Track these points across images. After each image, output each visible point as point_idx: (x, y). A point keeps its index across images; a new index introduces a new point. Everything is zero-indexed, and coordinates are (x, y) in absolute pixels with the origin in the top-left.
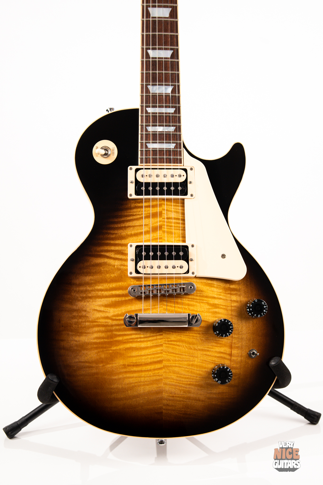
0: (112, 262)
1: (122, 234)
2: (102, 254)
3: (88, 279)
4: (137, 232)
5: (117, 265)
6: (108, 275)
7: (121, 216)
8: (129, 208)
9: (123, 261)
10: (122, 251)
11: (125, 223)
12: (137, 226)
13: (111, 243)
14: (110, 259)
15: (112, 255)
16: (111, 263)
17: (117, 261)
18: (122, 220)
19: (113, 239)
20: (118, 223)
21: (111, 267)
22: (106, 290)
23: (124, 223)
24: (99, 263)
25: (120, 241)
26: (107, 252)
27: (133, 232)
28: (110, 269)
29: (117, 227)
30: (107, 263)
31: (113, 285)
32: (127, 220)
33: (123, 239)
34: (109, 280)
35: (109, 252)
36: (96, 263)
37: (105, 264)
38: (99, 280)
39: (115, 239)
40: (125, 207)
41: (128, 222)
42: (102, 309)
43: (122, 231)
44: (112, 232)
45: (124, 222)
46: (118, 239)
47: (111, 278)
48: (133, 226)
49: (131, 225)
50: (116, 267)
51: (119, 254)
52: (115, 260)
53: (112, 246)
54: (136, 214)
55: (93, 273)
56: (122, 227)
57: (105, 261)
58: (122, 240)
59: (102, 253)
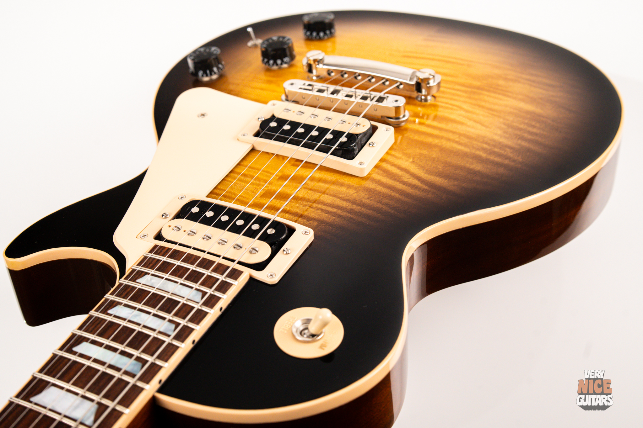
0: (414, 169)
1: (367, 196)
2: (428, 187)
3: (477, 167)
4: (335, 186)
5: (407, 161)
6: (434, 156)
7: (350, 220)
8: (324, 225)
9: (392, 162)
10: (385, 175)
11: (349, 208)
12: (327, 195)
13: (399, 194)
14: (415, 174)
15: (407, 178)
16: (416, 168)
17: (404, 166)
18: (352, 214)
19: (391, 198)
20: (364, 214)
21: (421, 163)
22: (449, 140)
23: (351, 209)
24: (441, 177)
25: (377, 189)
26: (415, 185)
27: (344, 189)
28: (425, 161)
29: (369, 210)
30: (425, 171)
31: (430, 140)
32: (341, 210)
33: (370, 189)
34: (436, 149)
35: (411, 184)
36: (448, 181)
37: (429, 172)
38: (455, 156)
39: (386, 197)
40: (332, 229)
41: (342, 207)
42: (470, 123)
43: (364, 200)
44: (386, 208)
45: (351, 211)
46: (380, 193)
47: (430, 150)
48: (336, 198)
49: (338, 200)
50: (411, 160)
51: (393, 173)
52: (406, 169)
53: (400, 190)
54: (317, 210)
55: (462, 169)
56: (359, 205)
57: (426, 175)
58: (372, 188)
59: (426, 188)
